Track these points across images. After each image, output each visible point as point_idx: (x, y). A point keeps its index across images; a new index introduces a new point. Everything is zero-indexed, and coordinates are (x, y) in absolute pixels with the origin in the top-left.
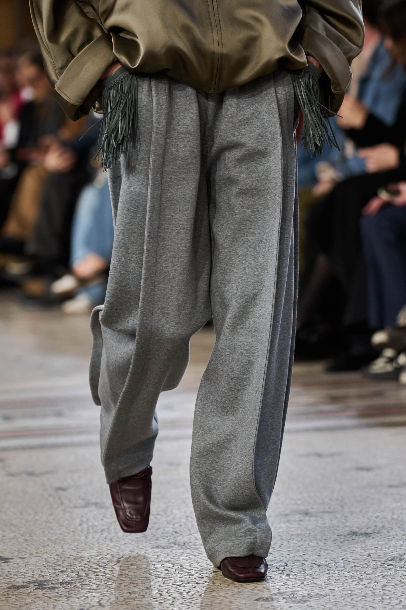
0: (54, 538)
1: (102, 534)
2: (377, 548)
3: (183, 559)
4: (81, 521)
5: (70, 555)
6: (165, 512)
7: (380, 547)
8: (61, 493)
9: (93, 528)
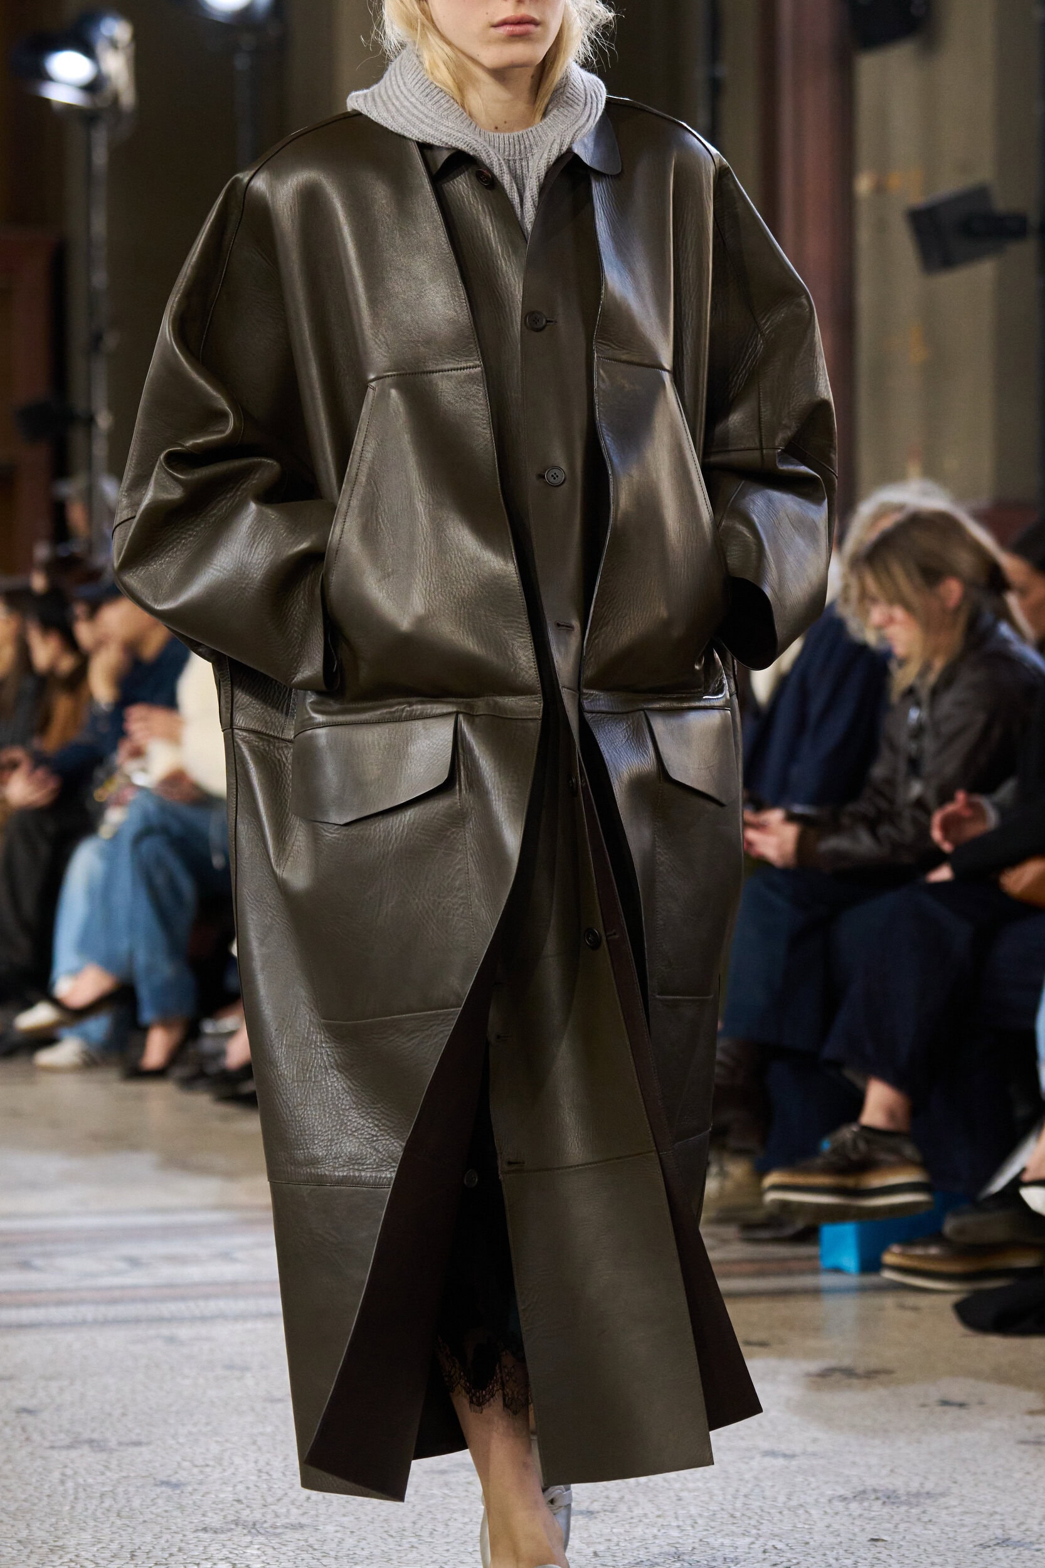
0: (13, 1507)
1: (102, 1502)
2: (609, 1540)
3: (252, 1555)
4: (63, 1474)
5: (43, 1543)
6: (219, 1460)
7: (615, 1539)
8: (27, 1419)
9: (85, 1490)
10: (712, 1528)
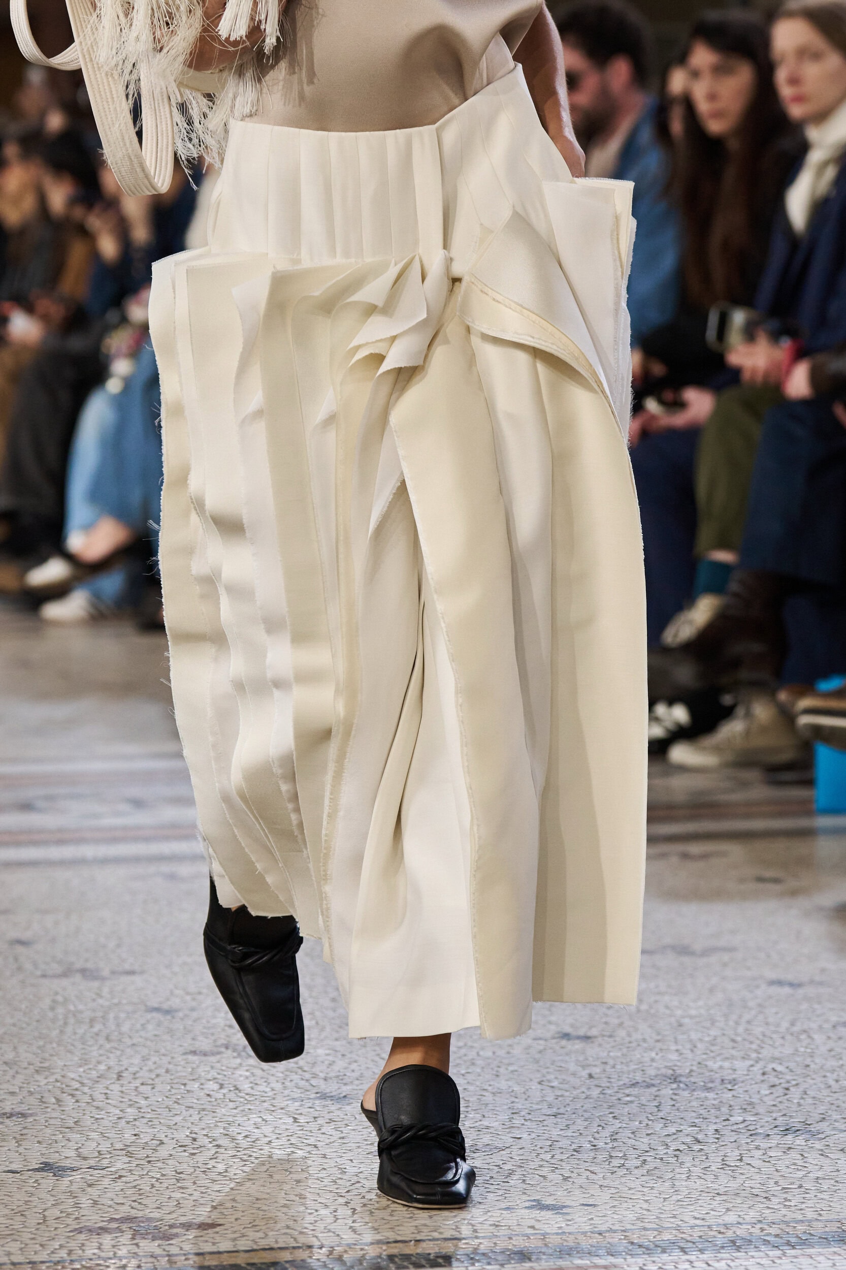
1: (91, 1027)
2: (606, 1063)
3: (241, 1076)
4: (54, 1001)
5: (29, 1064)
7: (611, 1062)
8: (20, 949)
9: (74, 1015)
10: (712, 1052)
